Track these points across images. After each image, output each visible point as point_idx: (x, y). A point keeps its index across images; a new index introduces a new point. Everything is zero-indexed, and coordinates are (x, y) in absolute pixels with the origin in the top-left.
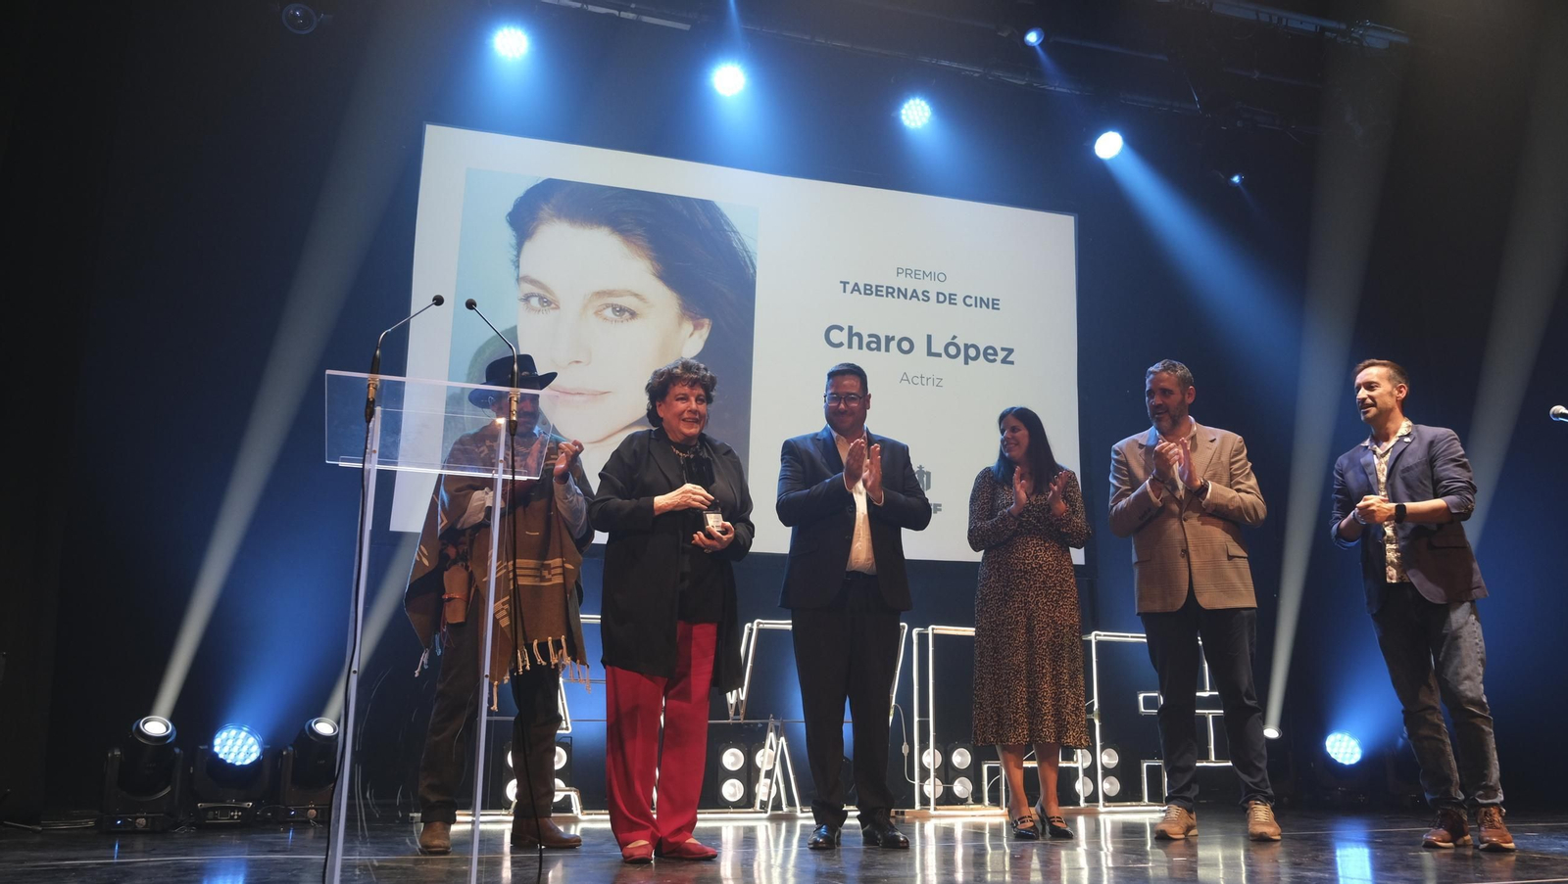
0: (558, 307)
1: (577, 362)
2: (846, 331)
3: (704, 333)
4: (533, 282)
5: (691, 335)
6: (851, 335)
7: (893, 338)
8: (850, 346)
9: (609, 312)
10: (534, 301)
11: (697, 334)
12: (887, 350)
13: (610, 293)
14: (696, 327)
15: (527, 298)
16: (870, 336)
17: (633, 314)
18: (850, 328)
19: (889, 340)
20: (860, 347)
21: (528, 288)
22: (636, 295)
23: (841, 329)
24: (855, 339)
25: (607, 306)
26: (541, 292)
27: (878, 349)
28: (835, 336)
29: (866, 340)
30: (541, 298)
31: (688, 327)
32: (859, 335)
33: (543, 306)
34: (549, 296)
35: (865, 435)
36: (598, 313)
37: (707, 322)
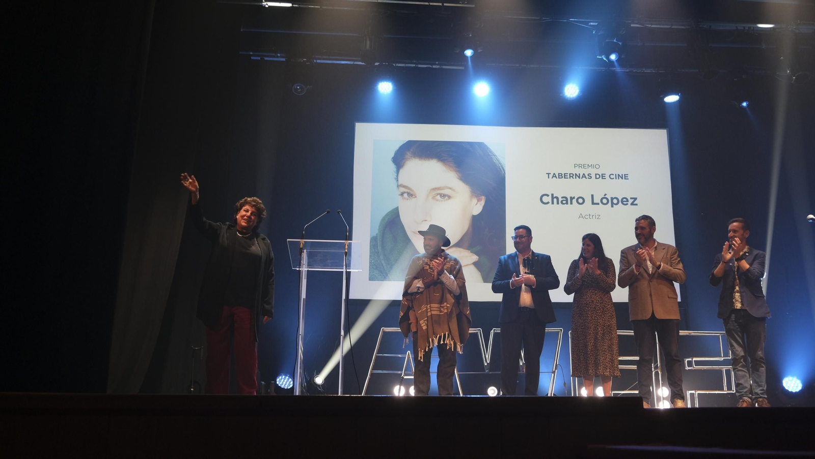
0: (416, 197)
1: (426, 220)
2: (550, 196)
3: (483, 203)
4: (405, 187)
5: (476, 204)
6: (553, 198)
7: (574, 198)
8: (553, 203)
9: (438, 197)
10: (405, 195)
11: (479, 204)
12: (571, 203)
13: (439, 189)
14: (479, 200)
15: (402, 194)
16: (562, 198)
17: (449, 197)
18: (552, 195)
19: (572, 198)
20: (558, 203)
21: (402, 190)
22: (450, 188)
23: (548, 195)
24: (555, 200)
25: (438, 194)
26: (408, 191)
27: (567, 203)
28: (545, 199)
29: (560, 200)
30: (408, 194)
31: (475, 201)
32: (557, 198)
33: (409, 197)
34: (412, 192)
35: (531, 253)
36: (433, 198)
37: (483, 198)
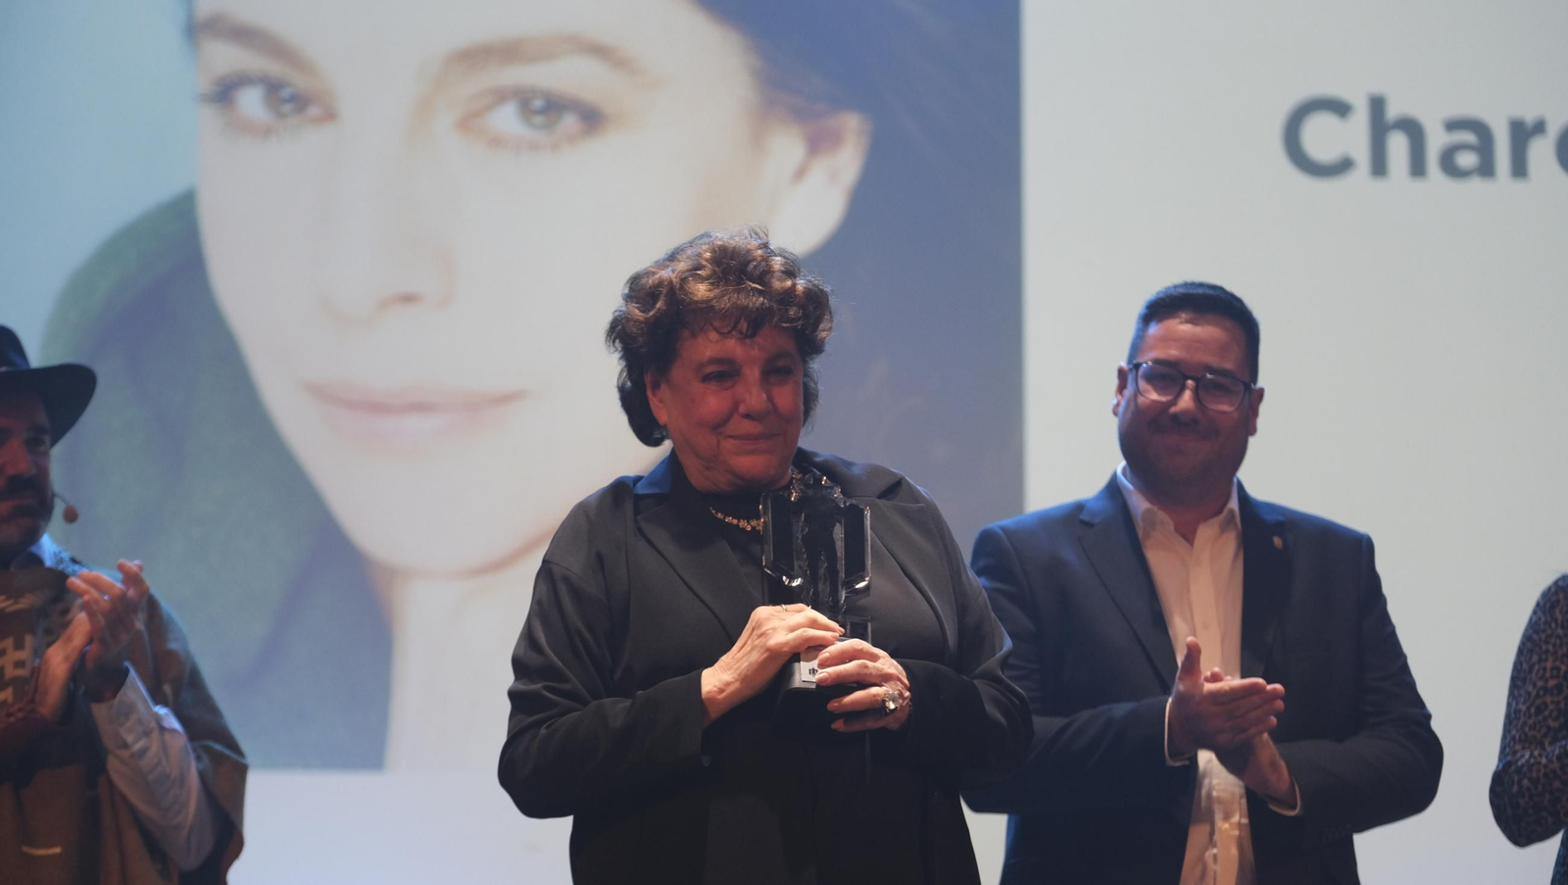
0: (330, 115)
1: (408, 299)
2: (1360, 120)
3: (846, 163)
4: (242, 34)
5: (800, 173)
6: (1380, 126)
7: (1540, 127)
8: (1379, 167)
9: (506, 119)
10: (251, 101)
11: (819, 170)
12: (1519, 169)
13: (509, 51)
14: (819, 143)
15: (224, 93)
16: (1453, 125)
17: (592, 119)
18: (1377, 105)
19: (1523, 134)
20: (1418, 168)
21: (226, 58)
22: (599, 51)
23: (1340, 108)
24: (1398, 146)
25: (501, 96)
26: (272, 67)
27: (1486, 169)
28: (1323, 137)
29: (1436, 140)
30: (272, 88)
31: (787, 146)
32: (1413, 129)
33: (280, 115)
34: (299, 81)
35: (1234, 504)
36: (470, 122)
37: (853, 127)
